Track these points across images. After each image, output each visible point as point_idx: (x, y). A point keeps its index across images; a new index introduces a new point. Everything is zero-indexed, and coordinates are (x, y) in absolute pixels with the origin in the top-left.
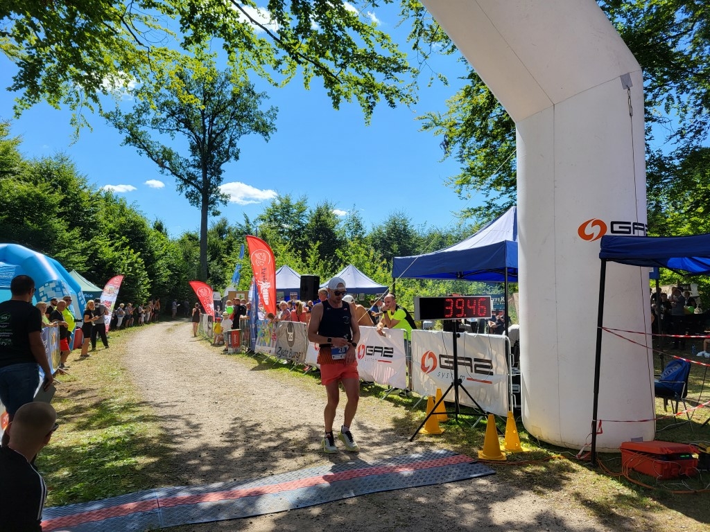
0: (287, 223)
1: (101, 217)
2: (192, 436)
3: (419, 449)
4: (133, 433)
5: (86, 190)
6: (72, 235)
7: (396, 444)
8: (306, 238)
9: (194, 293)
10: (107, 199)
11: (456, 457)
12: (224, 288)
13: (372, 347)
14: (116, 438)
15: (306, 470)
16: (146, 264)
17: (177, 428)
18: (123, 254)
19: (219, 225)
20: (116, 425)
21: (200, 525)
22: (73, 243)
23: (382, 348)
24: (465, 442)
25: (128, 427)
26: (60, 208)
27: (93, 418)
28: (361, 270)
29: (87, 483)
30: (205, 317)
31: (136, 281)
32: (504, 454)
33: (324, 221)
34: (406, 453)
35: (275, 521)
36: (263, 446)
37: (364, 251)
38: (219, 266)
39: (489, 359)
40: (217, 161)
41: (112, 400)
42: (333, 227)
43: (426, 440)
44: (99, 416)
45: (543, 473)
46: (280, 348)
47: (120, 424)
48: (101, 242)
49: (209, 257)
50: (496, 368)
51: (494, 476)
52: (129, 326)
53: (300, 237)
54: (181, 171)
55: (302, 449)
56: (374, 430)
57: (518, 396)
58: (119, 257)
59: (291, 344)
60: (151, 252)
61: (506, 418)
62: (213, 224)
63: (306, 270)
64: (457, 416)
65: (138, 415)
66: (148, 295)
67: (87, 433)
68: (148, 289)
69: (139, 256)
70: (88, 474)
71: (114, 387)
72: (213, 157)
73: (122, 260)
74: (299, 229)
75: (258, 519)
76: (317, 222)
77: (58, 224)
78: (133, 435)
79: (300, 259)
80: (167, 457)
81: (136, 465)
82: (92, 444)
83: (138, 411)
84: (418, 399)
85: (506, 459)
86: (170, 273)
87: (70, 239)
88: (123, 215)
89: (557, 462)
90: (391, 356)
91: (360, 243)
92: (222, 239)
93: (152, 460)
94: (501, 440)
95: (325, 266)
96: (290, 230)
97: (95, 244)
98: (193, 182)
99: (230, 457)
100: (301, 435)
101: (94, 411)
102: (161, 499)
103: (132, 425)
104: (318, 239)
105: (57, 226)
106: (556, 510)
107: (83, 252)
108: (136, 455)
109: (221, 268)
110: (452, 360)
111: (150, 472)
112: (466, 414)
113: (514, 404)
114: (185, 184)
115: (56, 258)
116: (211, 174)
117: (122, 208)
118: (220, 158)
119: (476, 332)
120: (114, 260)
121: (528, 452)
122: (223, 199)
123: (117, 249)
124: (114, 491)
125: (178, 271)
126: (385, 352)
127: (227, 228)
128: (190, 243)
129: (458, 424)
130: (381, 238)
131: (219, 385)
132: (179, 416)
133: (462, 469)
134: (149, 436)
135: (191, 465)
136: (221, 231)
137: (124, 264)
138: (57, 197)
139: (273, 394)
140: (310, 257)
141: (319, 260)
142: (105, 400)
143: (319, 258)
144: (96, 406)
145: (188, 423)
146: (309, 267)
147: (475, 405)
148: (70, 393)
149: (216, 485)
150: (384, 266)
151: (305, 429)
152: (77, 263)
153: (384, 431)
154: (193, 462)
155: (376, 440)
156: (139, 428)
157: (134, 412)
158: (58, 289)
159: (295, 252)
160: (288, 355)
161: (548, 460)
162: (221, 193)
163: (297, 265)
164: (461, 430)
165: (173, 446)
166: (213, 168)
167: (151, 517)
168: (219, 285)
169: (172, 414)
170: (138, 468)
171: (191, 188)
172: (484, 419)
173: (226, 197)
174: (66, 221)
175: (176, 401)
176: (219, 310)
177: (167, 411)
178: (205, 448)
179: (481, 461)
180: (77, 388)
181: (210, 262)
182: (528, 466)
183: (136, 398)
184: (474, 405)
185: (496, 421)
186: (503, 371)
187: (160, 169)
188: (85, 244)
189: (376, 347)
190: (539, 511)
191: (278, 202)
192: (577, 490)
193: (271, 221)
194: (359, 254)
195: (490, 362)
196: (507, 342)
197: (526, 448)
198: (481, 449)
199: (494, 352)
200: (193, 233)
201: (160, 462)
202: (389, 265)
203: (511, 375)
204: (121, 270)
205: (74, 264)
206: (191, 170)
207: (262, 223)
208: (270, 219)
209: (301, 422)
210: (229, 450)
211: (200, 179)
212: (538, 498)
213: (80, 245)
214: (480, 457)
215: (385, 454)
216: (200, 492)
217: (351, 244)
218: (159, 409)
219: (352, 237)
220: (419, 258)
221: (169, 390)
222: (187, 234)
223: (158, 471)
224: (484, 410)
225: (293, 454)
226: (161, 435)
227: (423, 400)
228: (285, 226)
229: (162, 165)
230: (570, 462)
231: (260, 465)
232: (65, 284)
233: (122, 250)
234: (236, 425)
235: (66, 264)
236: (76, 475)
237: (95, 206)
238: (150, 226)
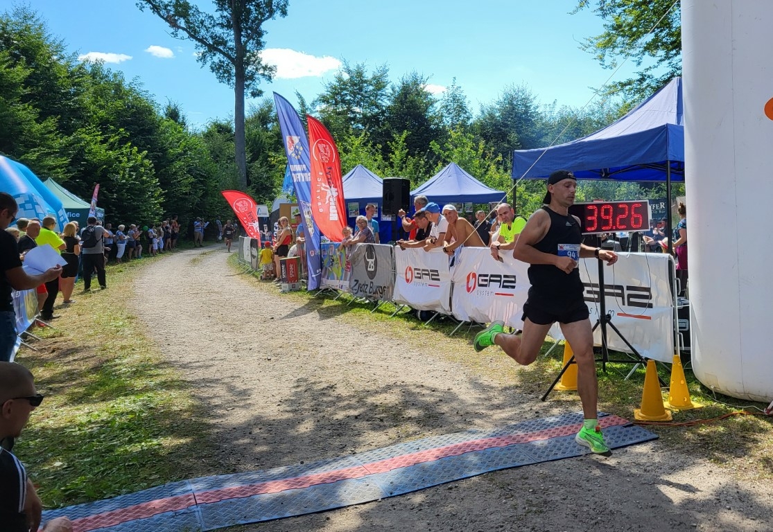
0: (358, 104)
1: (87, 99)
2: (237, 406)
3: (556, 411)
4: (152, 405)
5: (62, 62)
6: (44, 127)
7: (524, 406)
8: (388, 125)
9: (228, 207)
10: (94, 75)
11: (604, 419)
12: (272, 199)
13: (487, 276)
14: (127, 413)
15: (401, 445)
16: (157, 167)
17: (215, 396)
18: (122, 154)
19: (262, 110)
20: (126, 395)
21: (257, 525)
22: (48, 139)
23: (500, 276)
24: (618, 399)
25: (144, 397)
26: (25, 88)
27: (93, 387)
28: (467, 169)
29: (90, 476)
30: (247, 240)
31: (143, 192)
32: (669, 413)
33: (411, 102)
34: (538, 416)
35: (361, 515)
36: (340, 415)
37: (470, 144)
38: (263, 169)
39: (647, 286)
40: (256, 18)
41: (118, 361)
42: (426, 110)
43: (564, 399)
44: (102, 384)
45: (721, 435)
46: (357, 281)
47: (133, 392)
48: (88, 138)
49: (248, 156)
50: (657, 297)
51: (656, 442)
52: (134, 257)
53: (379, 126)
54: (203, 32)
55: (394, 417)
56: (492, 388)
57: (686, 335)
58: (117, 159)
59: (372, 275)
60: (164, 150)
61: (670, 365)
62: (252, 108)
63: (388, 171)
64: (604, 365)
65: (158, 380)
66: (162, 212)
67: (86, 408)
68: (160, 203)
69: (146, 157)
70: (91, 464)
71: (119, 343)
72: (249, 12)
73: (120, 162)
74: (378, 114)
75: (338, 513)
76: (402, 103)
77: (25, 112)
78: (152, 408)
79: (380, 156)
80: (202, 436)
81: (159, 449)
82: (93, 423)
83: (158, 375)
84: (551, 344)
85: (671, 419)
86: (193, 180)
87: (42, 134)
88: (121, 98)
89: (739, 420)
90: (513, 287)
91: (464, 133)
92: (267, 130)
93: (183, 441)
94: (664, 394)
95: (417, 166)
96: (365, 116)
97: (79, 141)
98: (221, 48)
99: (292, 432)
100: (392, 398)
101: (94, 377)
102: (200, 493)
103: (150, 394)
104: (405, 127)
105: (22, 114)
106: (739, 482)
107: (63, 152)
108: (158, 435)
109: (267, 172)
110: (598, 289)
111: (180, 456)
112: (616, 362)
113: (681, 345)
114: (210, 51)
115: (22, 162)
116: (247, 37)
117: (118, 87)
118: (260, 13)
119: (627, 251)
120: (109, 162)
121: (701, 408)
122: (266, 73)
123: (112, 147)
124: (130, 485)
125: (202, 176)
126: (505, 281)
127: (273, 114)
128: (220, 137)
129: (607, 375)
130: (495, 125)
131: (271, 335)
132: (217, 380)
133: (614, 434)
134: (175, 408)
135: (239, 446)
136: (263, 118)
137: (124, 169)
138: (21, 72)
139: (348, 344)
140: (393, 153)
141: (407, 157)
142: (107, 361)
143: (408, 154)
144: (95, 369)
145: (231, 389)
146: (392, 167)
147: (629, 348)
148: (55, 353)
149: (275, 471)
150: (498, 163)
151: (397, 390)
152: (54, 168)
153: (506, 389)
154: (241, 441)
155: (496, 402)
156: (160, 398)
157: (151, 376)
158: (29, 206)
159: (372, 146)
160: (368, 290)
161: (727, 418)
162: (263, 63)
163: (376, 164)
164: (610, 383)
165: (212, 421)
166: (250, 28)
167: (185, 519)
168: (264, 196)
169: (206, 377)
170: (163, 453)
171: (218, 57)
172: (641, 367)
173: (271, 69)
174: (34, 107)
175: (212, 360)
176: (266, 230)
177: (200, 374)
178: (259, 421)
179: (639, 423)
180: (64, 346)
181: (250, 162)
182: (701, 426)
183: (153, 356)
184: (627, 349)
185: (658, 370)
186: (666, 302)
187: (172, 30)
188: (65, 140)
189: (492, 276)
190: (717, 485)
191: (346, 77)
192: (766, 454)
193: (336, 104)
194: (463, 147)
195: (648, 290)
196: (670, 263)
197: (697, 404)
198: (638, 407)
199: (654, 277)
200: (224, 122)
201: (194, 443)
202: (506, 163)
203: (677, 307)
204: (119, 177)
205: (49, 169)
206: (218, 31)
207: (324, 106)
208: (336, 100)
209: (391, 381)
210: (292, 424)
211: (232, 44)
212: (715, 468)
213: (59, 142)
214: (637, 417)
215: (508, 420)
216: (254, 481)
217: (452, 133)
218: (188, 371)
219: (453, 124)
220: (549, 151)
221: (200, 344)
222: (214, 124)
223: (191, 456)
224: (641, 355)
225: (381, 424)
226: (193, 406)
227: (558, 346)
228: (357, 109)
229: (174, 24)
230: (756, 419)
231: (337, 442)
232: (39, 199)
233: (120, 148)
234: (299, 389)
235: (40, 171)
236: (73, 465)
237: (78, 84)
238: (161, 113)
